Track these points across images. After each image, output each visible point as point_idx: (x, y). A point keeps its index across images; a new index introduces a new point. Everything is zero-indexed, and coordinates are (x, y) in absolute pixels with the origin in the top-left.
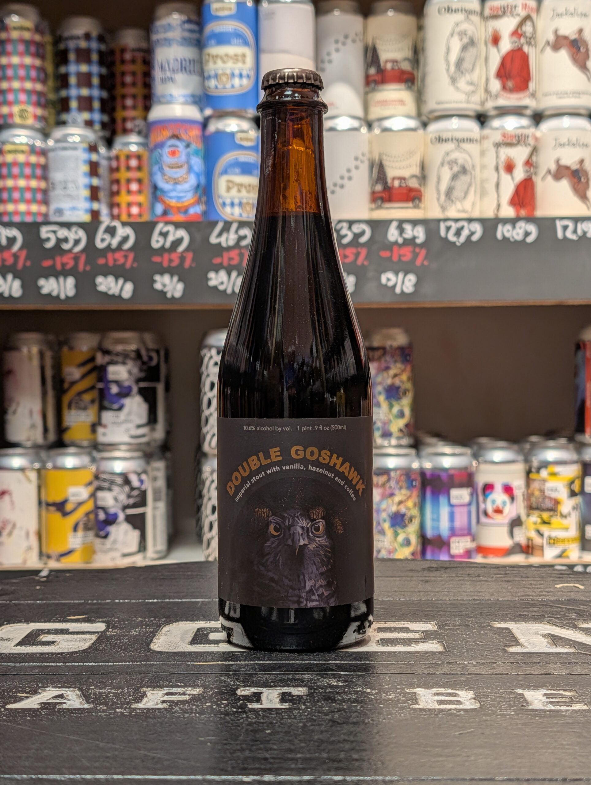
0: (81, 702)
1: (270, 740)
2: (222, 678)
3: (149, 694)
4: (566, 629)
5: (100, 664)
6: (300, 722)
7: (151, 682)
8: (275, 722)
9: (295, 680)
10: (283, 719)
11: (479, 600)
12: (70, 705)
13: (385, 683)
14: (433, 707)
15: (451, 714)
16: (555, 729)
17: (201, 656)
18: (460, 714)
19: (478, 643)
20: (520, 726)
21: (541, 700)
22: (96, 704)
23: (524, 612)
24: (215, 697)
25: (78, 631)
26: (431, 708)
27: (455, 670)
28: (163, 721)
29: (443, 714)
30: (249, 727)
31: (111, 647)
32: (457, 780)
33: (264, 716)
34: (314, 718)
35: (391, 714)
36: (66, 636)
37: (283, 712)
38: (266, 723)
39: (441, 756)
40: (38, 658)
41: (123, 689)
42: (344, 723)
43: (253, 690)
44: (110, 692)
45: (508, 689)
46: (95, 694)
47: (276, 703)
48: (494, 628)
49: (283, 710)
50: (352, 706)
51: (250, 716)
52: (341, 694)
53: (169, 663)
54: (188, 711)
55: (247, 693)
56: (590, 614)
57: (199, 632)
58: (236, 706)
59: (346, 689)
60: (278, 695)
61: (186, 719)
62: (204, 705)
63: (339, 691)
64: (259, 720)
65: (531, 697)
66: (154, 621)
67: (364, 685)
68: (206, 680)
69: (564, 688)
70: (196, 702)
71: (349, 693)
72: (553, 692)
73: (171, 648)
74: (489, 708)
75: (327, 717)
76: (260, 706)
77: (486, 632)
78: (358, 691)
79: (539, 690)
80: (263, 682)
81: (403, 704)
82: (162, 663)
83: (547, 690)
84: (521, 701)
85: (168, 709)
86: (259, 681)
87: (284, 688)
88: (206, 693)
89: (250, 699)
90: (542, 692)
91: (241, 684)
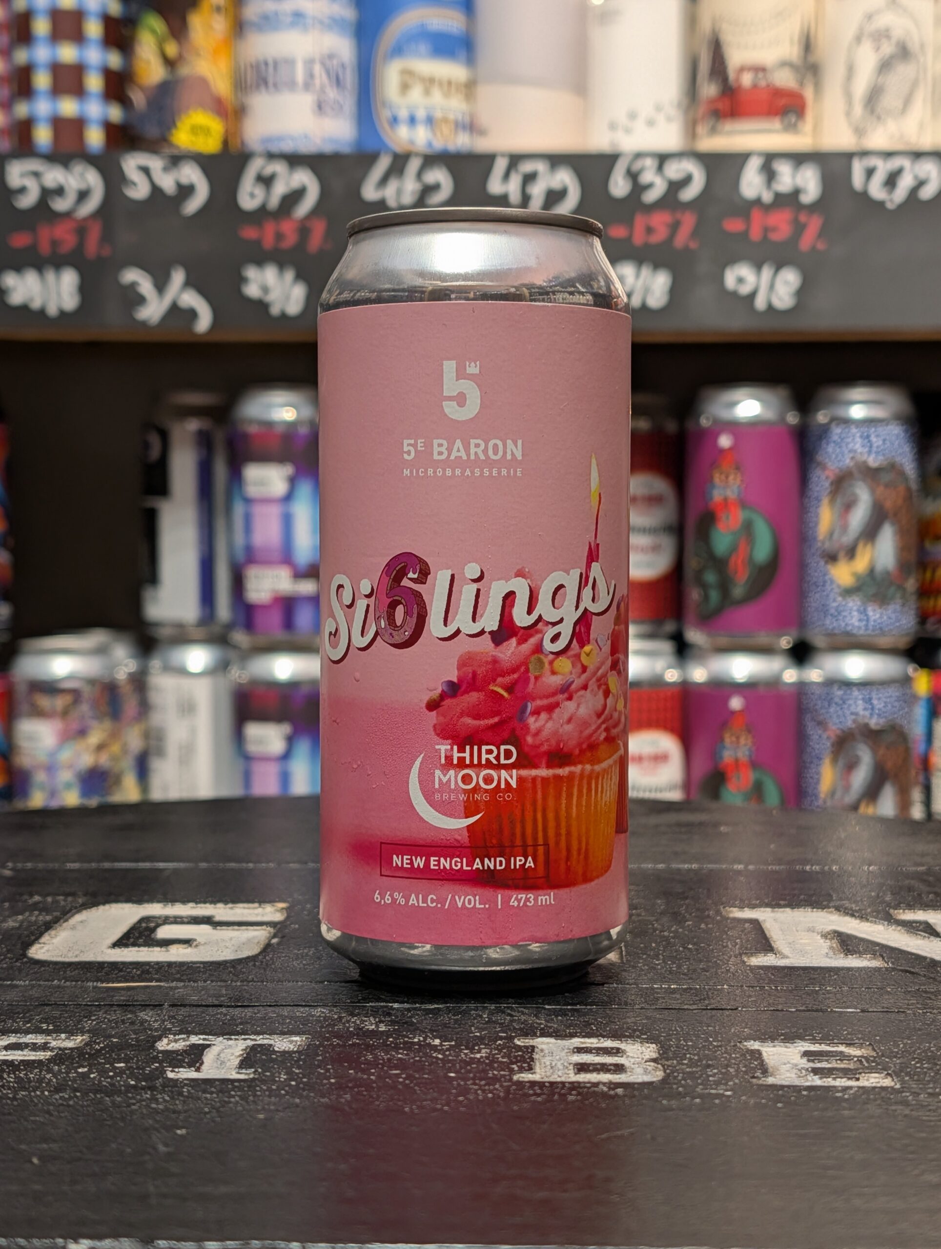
2: (143, 1015)
4: (871, 922)
6: (262, 1111)
8: (206, 1110)
9: (292, 1019)
13: (476, 1028)
14: (563, 1079)
15: (597, 1096)
16: (813, 1131)
17: (121, 971)
18: (616, 1094)
21: (796, 1065)
23: (792, 889)
24: (104, 1055)
26: (559, 1080)
29: (579, 1094)
30: (144, 1122)
33: (190, 1096)
34: (297, 1101)
35: (465, 1091)
37: (234, 1088)
38: (185, 1112)
42: (357, 1112)
43: (195, 1039)
45: (730, 1041)
47: (231, 1067)
48: (728, 918)
49: (236, 1084)
50: (390, 1077)
51: (159, 1096)
52: (375, 1050)
53: (50, 983)
54: (33, 1084)
55: (180, 1045)
56: (920, 895)
57: (141, 924)
58: (140, 1074)
59: (391, 1039)
60: (242, 1050)
61: (15, 1103)
62: (73, 1071)
63: (374, 1042)
64: (176, 1104)
65: (776, 1057)
66: (62, 903)
67: (431, 1031)
68: (105, 1018)
69: (849, 1039)
70: (58, 1065)
71: (393, 1047)
72: (824, 1048)
73: (70, 954)
74: (681, 1080)
75: (322, 1100)
76: (192, 1074)
77: (710, 926)
78: (413, 1043)
79: (795, 1044)
80: (223, 1023)
81: (499, 1071)
82: (34, 982)
83: (814, 1043)
84: (753, 1068)
86: (214, 1020)
87: (262, 1036)
88: (91, 1045)
89: (179, 1060)
90: (801, 1048)
91: (175, 1027)
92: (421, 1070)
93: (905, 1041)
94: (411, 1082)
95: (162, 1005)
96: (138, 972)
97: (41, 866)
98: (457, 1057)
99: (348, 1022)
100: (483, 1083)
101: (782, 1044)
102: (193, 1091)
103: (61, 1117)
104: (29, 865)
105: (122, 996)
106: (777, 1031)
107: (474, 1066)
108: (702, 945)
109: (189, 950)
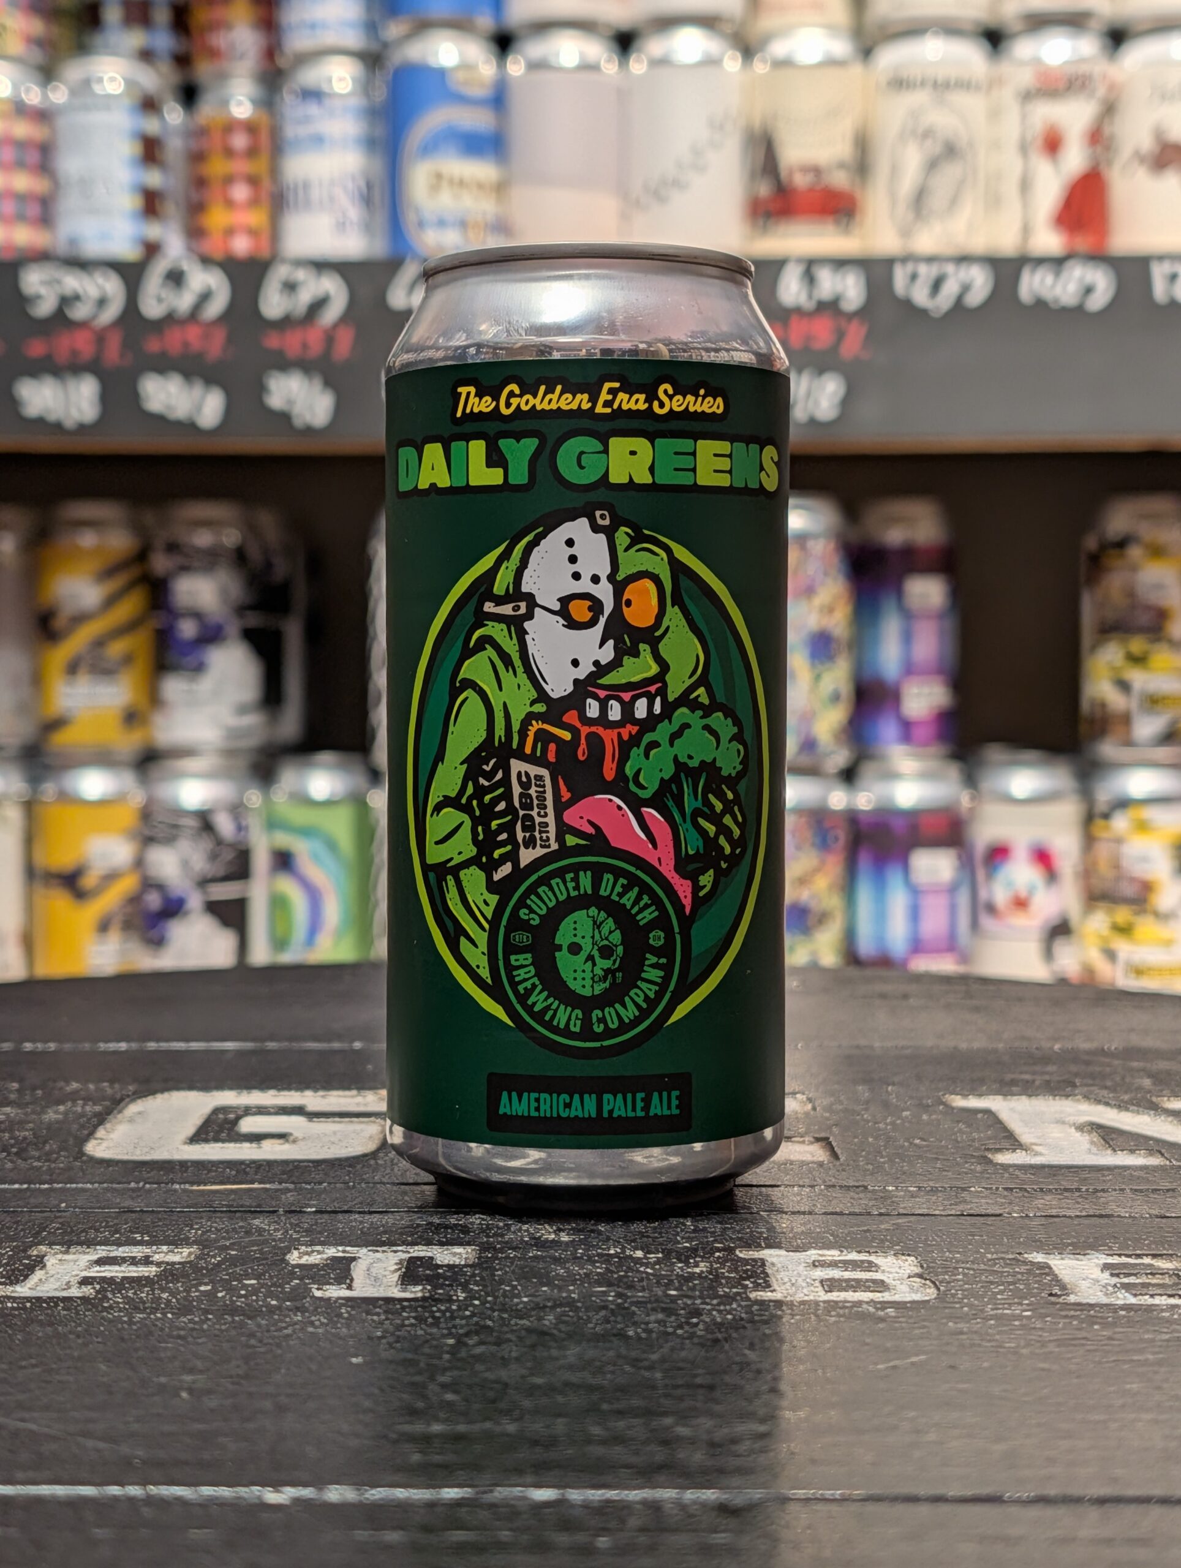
1: (361, 1384)
2: (256, 1222)
3: (52, 1261)
4: (1133, 1111)
6: (450, 1335)
7: (65, 1233)
8: (379, 1334)
9: (446, 1227)
10: (403, 1325)
11: (908, 1048)
13: (683, 1238)
14: (812, 1298)
15: (864, 1316)
16: (1150, 1357)
17: (210, 1171)
18: (887, 1316)
19: (917, 1141)
20: (1051, 1347)
21: (1098, 1282)
23: (1021, 1073)
24: (224, 1270)
26: (806, 1298)
27: (863, 1202)
28: (70, 1332)
29: (841, 1316)
30: (305, 1349)
32: (895, 1499)
33: (351, 1318)
34: (490, 1323)
35: (697, 1313)
37: (403, 1308)
38: (354, 1336)
42: (570, 1336)
43: (332, 1252)
45: (1007, 1253)
47: (390, 1284)
48: (954, 1108)
49: (405, 1304)
50: (593, 1294)
51: (313, 1318)
52: (565, 1263)
53: (126, 1185)
54: (147, 1305)
55: (314, 1259)
57: (217, 1115)
58: (281, 1292)
59: (580, 1251)
60: (396, 1264)
61: (135, 1327)
62: (194, 1290)
63: (560, 1254)
64: (337, 1328)
65: (1070, 1271)
66: (109, 1091)
67: (628, 1241)
68: (211, 1227)
69: (1153, 1250)
70: (173, 1283)
71: (587, 1260)
72: (1124, 1260)
73: (138, 1152)
74: (962, 1299)
75: (521, 1322)
76: (345, 1293)
77: (934, 1117)
78: (610, 1255)
79: (1088, 1256)
80: (362, 1232)
81: (730, 1288)
82: (105, 1185)
83: (1112, 1255)
84: (1046, 1283)
85: (93, 1299)
86: (350, 1229)
87: (416, 1248)
88: (205, 1259)
89: (323, 1276)
90: (1096, 1261)
91: (302, 1236)
92: (631, 1287)
94: (626, 1302)
95: (275, 1212)
96: (234, 1173)
97: (68, 1046)
98: (673, 1271)
99: (520, 1230)
100: (715, 1302)
101: (1072, 1256)
102: (353, 1312)
103: (199, 1344)
104: (52, 1046)
105: (224, 1200)
106: (1061, 1240)
107: (696, 1282)
108: (932, 1140)
109: (286, 1147)
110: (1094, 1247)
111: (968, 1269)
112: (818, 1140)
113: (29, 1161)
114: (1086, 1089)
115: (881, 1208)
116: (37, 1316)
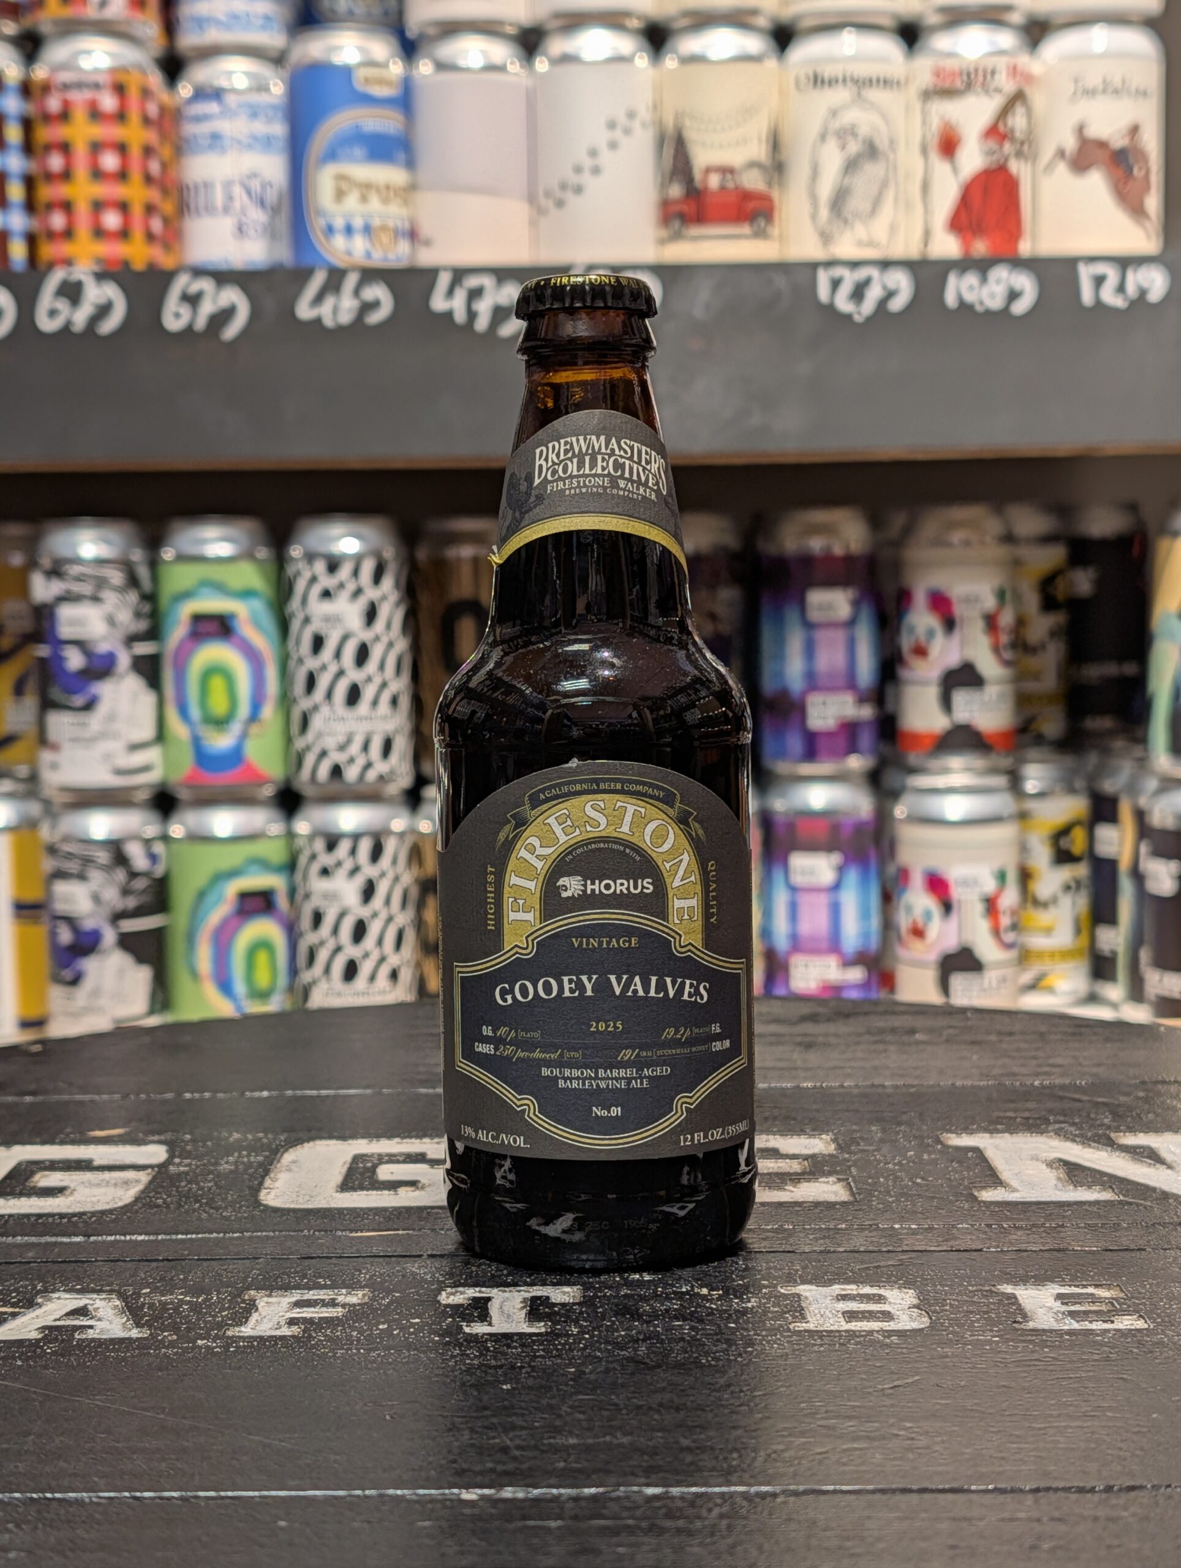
0: (124, 1324)
1: (512, 1407)
2: (409, 1266)
3: (261, 1304)
4: (1093, 1148)
5: (160, 1237)
6: (570, 1365)
7: (264, 1276)
8: (519, 1364)
10: (536, 1357)
11: (913, 1086)
12: (102, 1331)
13: (737, 1276)
14: (836, 1327)
15: (874, 1344)
17: (364, 1219)
18: (892, 1342)
19: (919, 1181)
20: (1012, 1368)
21: (1052, 1309)
22: (156, 1329)
23: (1005, 1111)
24: (394, 1310)
25: (111, 1163)
26: (832, 1328)
27: (876, 1242)
29: (857, 1344)
30: (469, 1378)
31: (180, 1200)
32: (894, 1491)
33: (496, 1351)
34: (598, 1354)
35: (751, 1343)
36: (88, 1176)
37: (534, 1342)
38: (501, 1367)
39: (856, 1439)
40: (33, 1225)
41: (209, 1293)
42: (659, 1366)
43: (472, 1292)
44: (181, 1300)
45: (983, 1285)
46: (151, 1306)
47: (519, 1320)
48: (949, 1147)
49: (534, 1338)
50: (673, 1328)
51: (468, 1351)
52: (649, 1300)
53: (300, 1233)
54: (343, 1342)
55: (461, 1299)
56: (1138, 1115)
57: (357, 1163)
58: (440, 1329)
59: (660, 1289)
60: (521, 1302)
61: (339, 1362)
62: (374, 1328)
63: (645, 1292)
64: (488, 1360)
65: (1031, 1300)
66: (265, 1141)
67: (697, 1280)
68: (375, 1271)
69: (1096, 1280)
70: (357, 1322)
71: (665, 1298)
72: (1074, 1290)
73: (301, 1200)
74: (948, 1327)
75: (624, 1353)
76: (488, 1329)
77: (933, 1156)
78: (683, 1293)
79: (1047, 1287)
80: (491, 1274)
81: (775, 1321)
82: (284, 1233)
83: (1064, 1286)
84: (1012, 1313)
85: (303, 1337)
86: (482, 1272)
87: (535, 1288)
88: (377, 1301)
89: (467, 1314)
90: (1052, 1291)
91: (446, 1279)
93: (1150, 1281)
94: (697, 1333)
95: (420, 1256)
96: (381, 1220)
97: (220, 1096)
98: (730, 1306)
100: (764, 1333)
101: (1034, 1287)
102: (497, 1346)
105: (380, 1246)
106: (1026, 1272)
107: (750, 1315)
108: (930, 1179)
109: (417, 1193)
110: (1051, 1279)
111: (954, 1300)
112: (839, 1180)
113: (221, 1211)
114: (1057, 1126)
115: (888, 1246)
116: (265, 1353)
